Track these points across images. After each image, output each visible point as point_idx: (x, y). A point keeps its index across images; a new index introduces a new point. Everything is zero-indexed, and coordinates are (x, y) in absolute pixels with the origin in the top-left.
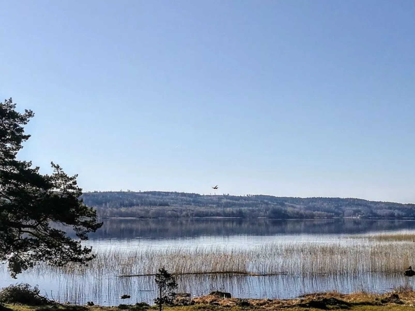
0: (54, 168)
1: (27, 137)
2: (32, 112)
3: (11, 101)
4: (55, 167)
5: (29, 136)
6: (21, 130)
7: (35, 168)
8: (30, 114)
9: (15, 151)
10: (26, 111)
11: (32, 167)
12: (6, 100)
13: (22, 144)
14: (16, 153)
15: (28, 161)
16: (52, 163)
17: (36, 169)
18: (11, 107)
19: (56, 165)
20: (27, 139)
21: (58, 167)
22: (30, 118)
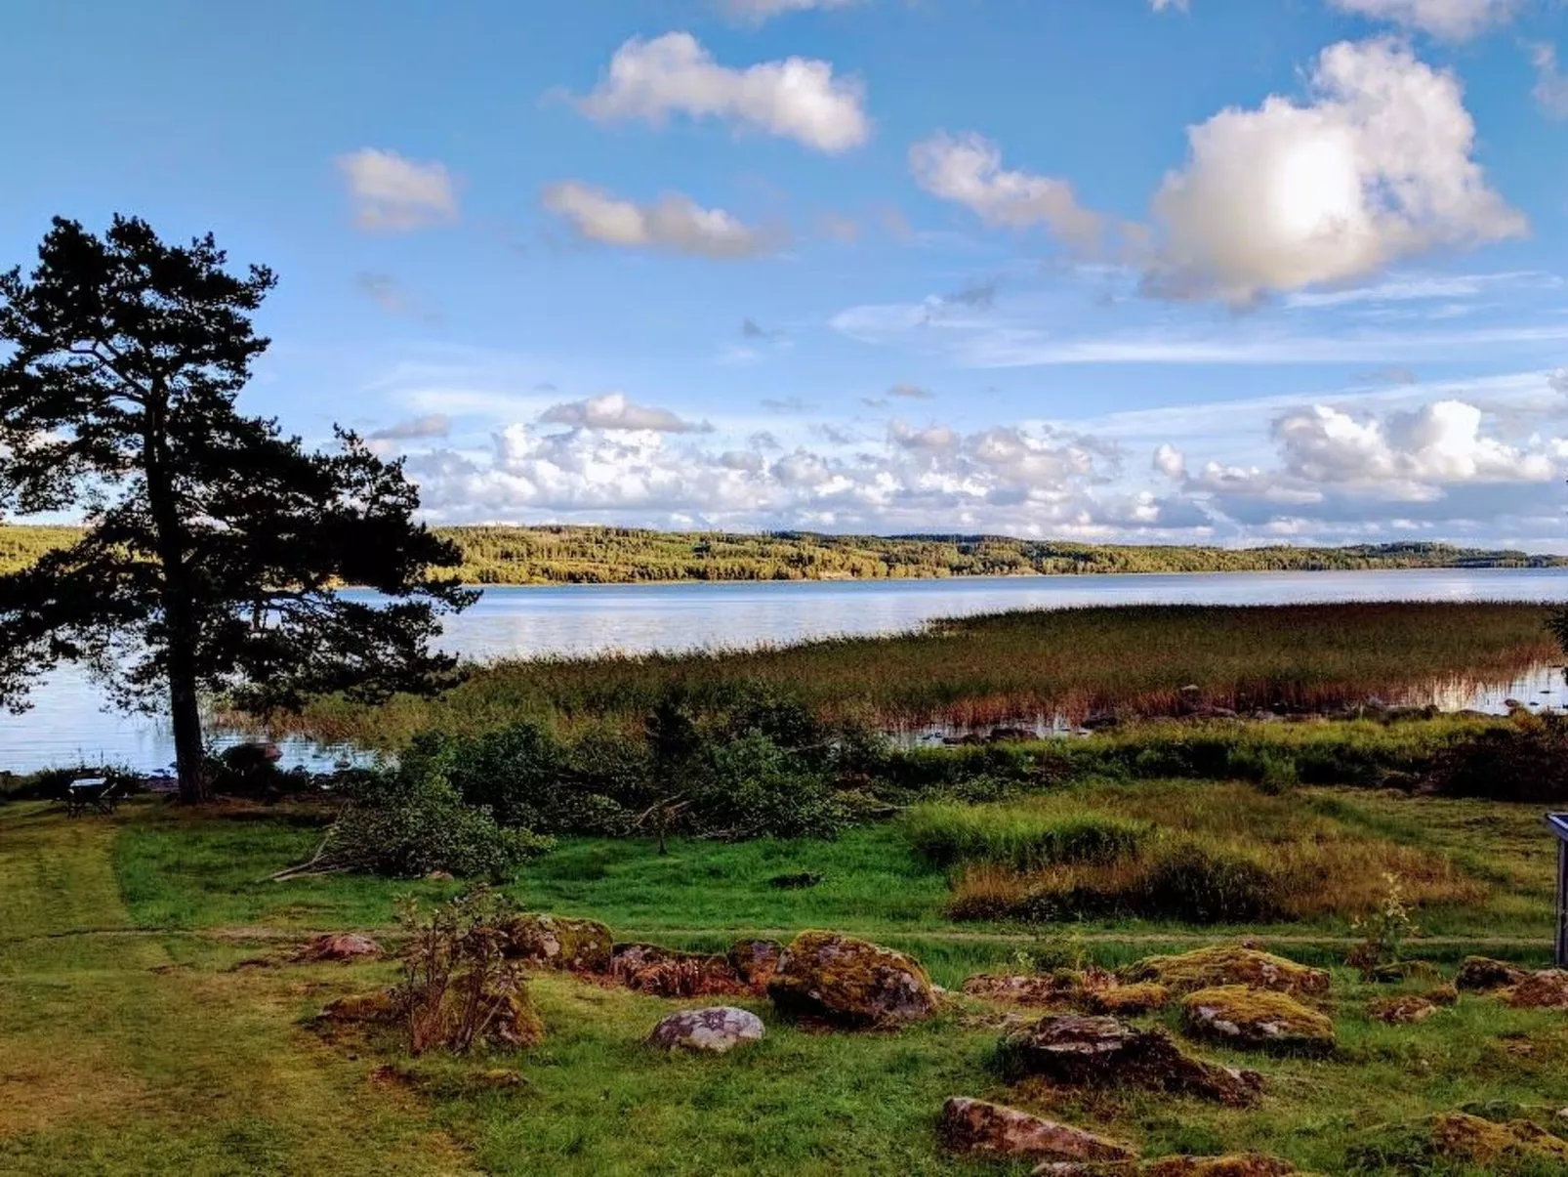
0: (341, 440)
1: (261, 345)
2: (269, 271)
3: (210, 243)
4: (344, 436)
5: (267, 341)
6: (244, 328)
7: (289, 440)
8: (265, 279)
9: (230, 392)
10: (254, 269)
11: (284, 438)
12: (195, 241)
13: (248, 367)
14: (234, 395)
15: (267, 418)
16: (336, 428)
17: (293, 442)
18: (211, 260)
19: (347, 432)
20: (262, 349)
21: (352, 438)
22: (267, 290)
